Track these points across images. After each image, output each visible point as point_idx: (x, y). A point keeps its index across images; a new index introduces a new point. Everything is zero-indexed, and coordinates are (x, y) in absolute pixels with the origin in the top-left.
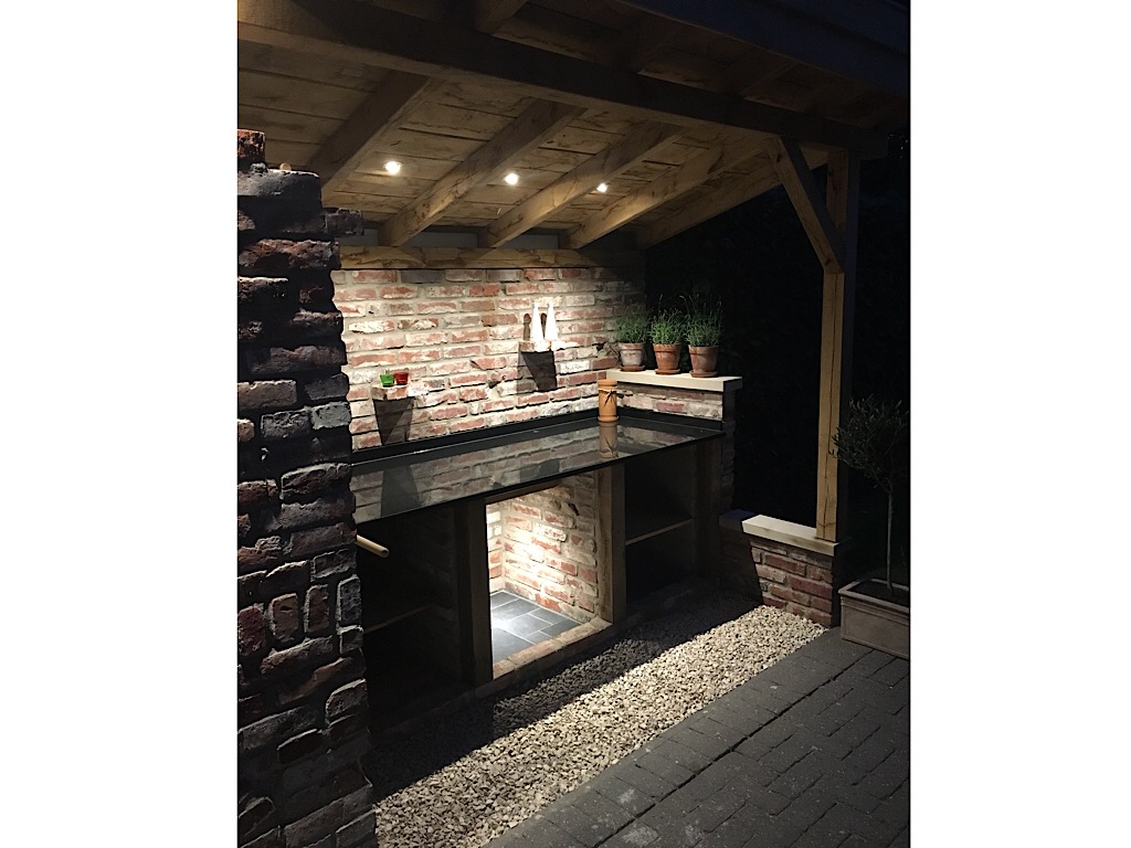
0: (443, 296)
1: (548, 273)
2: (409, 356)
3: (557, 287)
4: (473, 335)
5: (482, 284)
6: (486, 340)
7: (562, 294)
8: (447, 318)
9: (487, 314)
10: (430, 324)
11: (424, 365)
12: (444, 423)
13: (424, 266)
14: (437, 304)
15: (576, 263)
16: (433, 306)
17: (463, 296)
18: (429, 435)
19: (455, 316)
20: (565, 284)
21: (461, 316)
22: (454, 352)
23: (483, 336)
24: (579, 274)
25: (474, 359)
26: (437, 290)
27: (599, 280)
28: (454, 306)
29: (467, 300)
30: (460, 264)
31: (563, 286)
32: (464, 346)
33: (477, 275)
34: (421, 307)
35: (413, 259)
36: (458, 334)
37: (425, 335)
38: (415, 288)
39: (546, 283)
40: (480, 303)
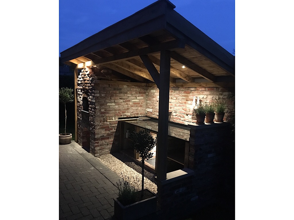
1: (203, 89)
3: (206, 93)
4: (183, 102)
5: (186, 91)
6: (186, 104)
7: (207, 95)
8: (179, 98)
9: (187, 98)
10: (175, 99)
11: (174, 107)
12: (176, 120)
13: (176, 87)
15: (212, 86)
16: (176, 95)
17: (182, 93)
18: (173, 121)
19: (180, 97)
20: (208, 92)
21: (181, 98)
22: (179, 105)
23: (185, 103)
24: (213, 89)
25: (183, 108)
26: (177, 92)
27: (220, 91)
28: (180, 95)
29: (183, 94)
30: (182, 86)
31: (208, 93)
32: (181, 104)
33: (185, 89)
34: (175, 95)
35: (174, 85)
36: (180, 102)
37: (175, 101)
38: (174, 91)
39: (202, 91)
40: (185, 95)
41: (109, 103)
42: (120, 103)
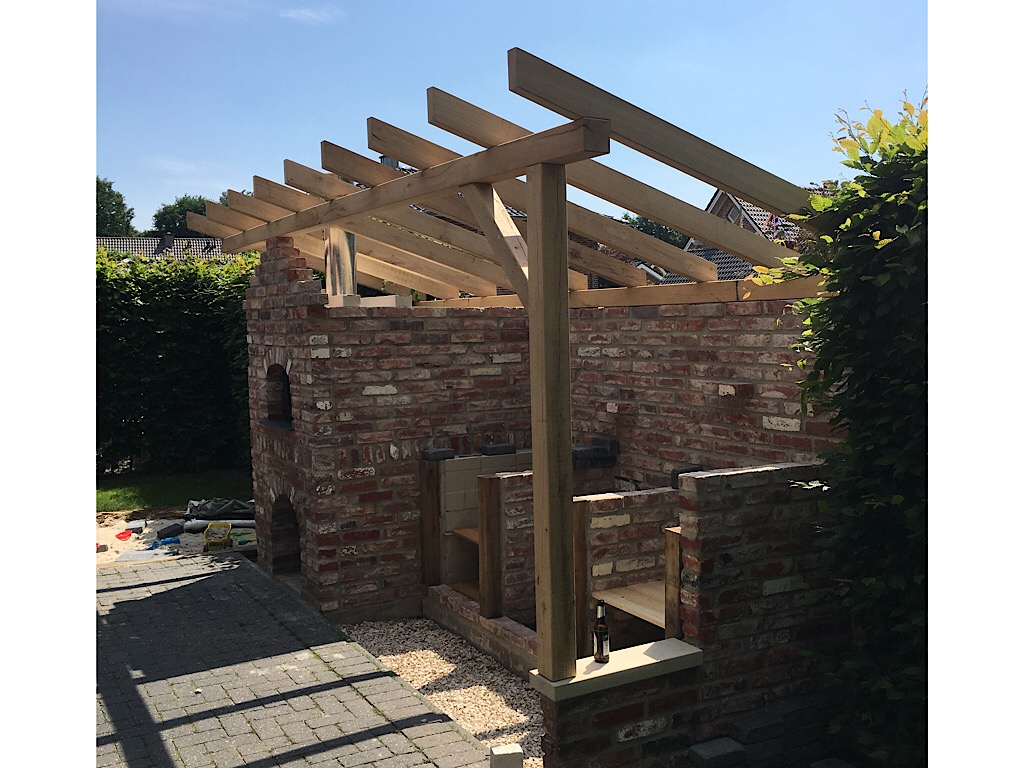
0: (658, 329)
2: (634, 380)
4: (678, 368)
5: (688, 319)
6: (689, 375)
8: (660, 350)
9: (689, 349)
10: (649, 354)
14: (653, 337)
16: (650, 338)
17: (673, 330)
19: (666, 349)
21: (670, 349)
22: (662, 382)
23: (687, 370)
25: (678, 392)
26: (653, 324)
28: (664, 339)
32: (671, 378)
33: (683, 310)
34: (643, 338)
36: (668, 366)
37: (645, 364)
38: (639, 322)
41: (372, 383)
42: (421, 384)
